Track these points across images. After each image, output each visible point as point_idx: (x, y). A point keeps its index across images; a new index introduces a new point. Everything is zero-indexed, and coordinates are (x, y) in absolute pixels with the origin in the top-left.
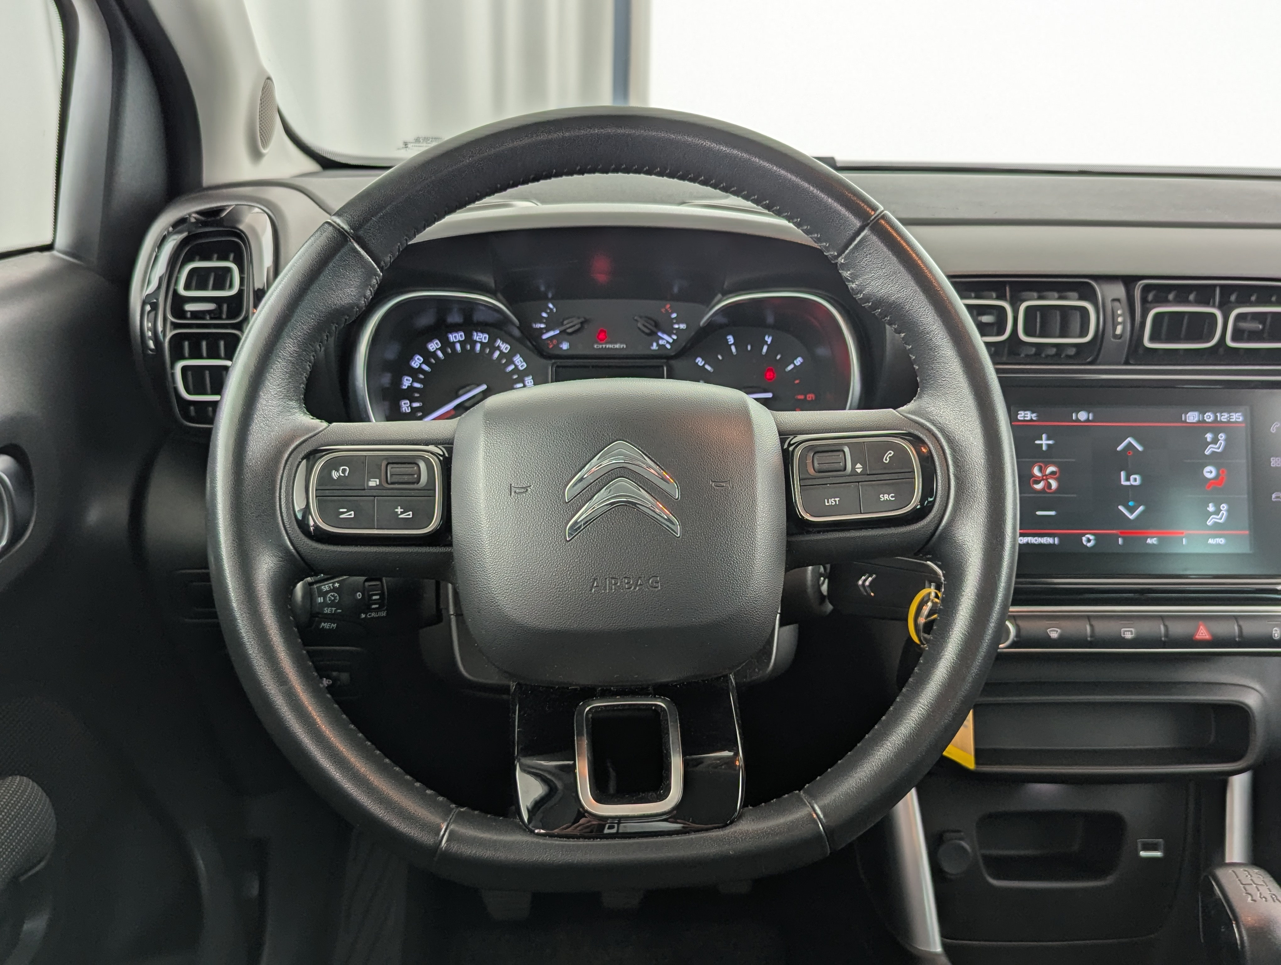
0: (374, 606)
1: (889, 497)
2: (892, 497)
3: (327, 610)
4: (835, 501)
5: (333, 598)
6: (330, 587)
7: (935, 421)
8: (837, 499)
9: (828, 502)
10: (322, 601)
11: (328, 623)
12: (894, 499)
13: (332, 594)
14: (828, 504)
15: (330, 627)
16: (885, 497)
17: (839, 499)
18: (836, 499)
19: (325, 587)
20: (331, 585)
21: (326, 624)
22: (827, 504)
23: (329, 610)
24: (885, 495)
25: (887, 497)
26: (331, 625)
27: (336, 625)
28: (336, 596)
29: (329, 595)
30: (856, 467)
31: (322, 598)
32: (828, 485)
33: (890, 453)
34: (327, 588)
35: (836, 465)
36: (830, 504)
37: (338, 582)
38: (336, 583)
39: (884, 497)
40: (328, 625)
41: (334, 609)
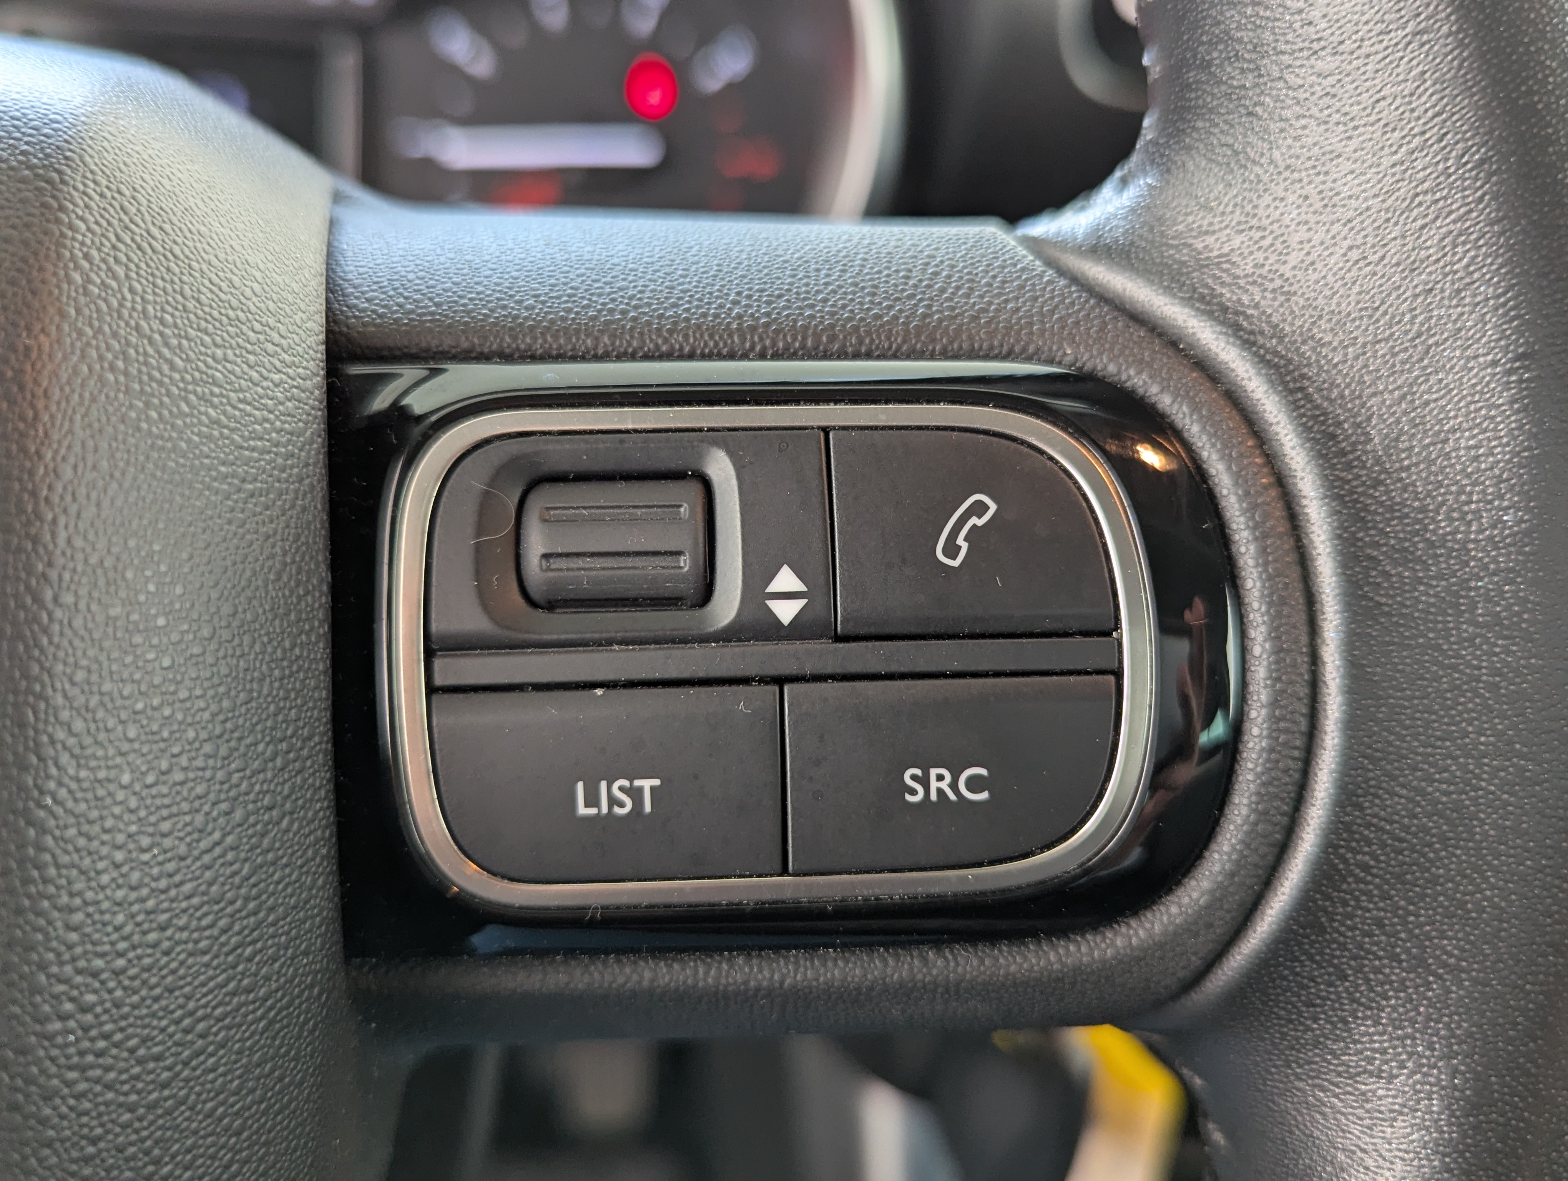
1: (954, 786)
2: (974, 784)
4: (635, 794)
7: (1247, 317)
8: (647, 784)
9: (592, 800)
12: (984, 796)
14: (593, 811)
16: (934, 785)
17: (657, 782)
18: (637, 783)
22: (583, 810)
24: (934, 772)
25: (944, 785)
30: (774, 587)
32: (599, 692)
33: (979, 509)
35: (650, 567)
36: (605, 809)
39: (925, 782)
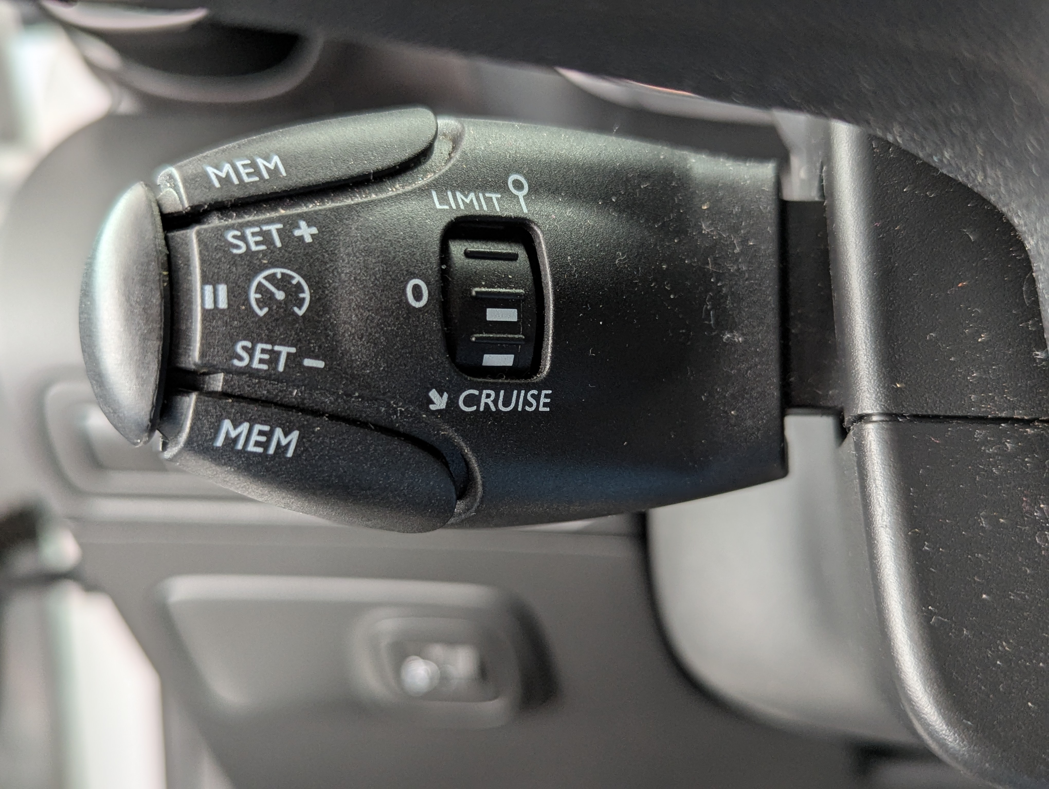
0: (491, 360)
3: (251, 352)
5: (280, 295)
6: (267, 238)
10: (223, 304)
11: (252, 422)
13: (279, 272)
15: (266, 445)
19: (243, 238)
20: (273, 228)
21: (245, 426)
23: (258, 355)
26: (269, 435)
27: (295, 435)
28: (299, 287)
29: (260, 278)
31: (222, 289)
34: (251, 240)
37: (311, 220)
38: (303, 224)
40: (255, 437)
41: (284, 351)
